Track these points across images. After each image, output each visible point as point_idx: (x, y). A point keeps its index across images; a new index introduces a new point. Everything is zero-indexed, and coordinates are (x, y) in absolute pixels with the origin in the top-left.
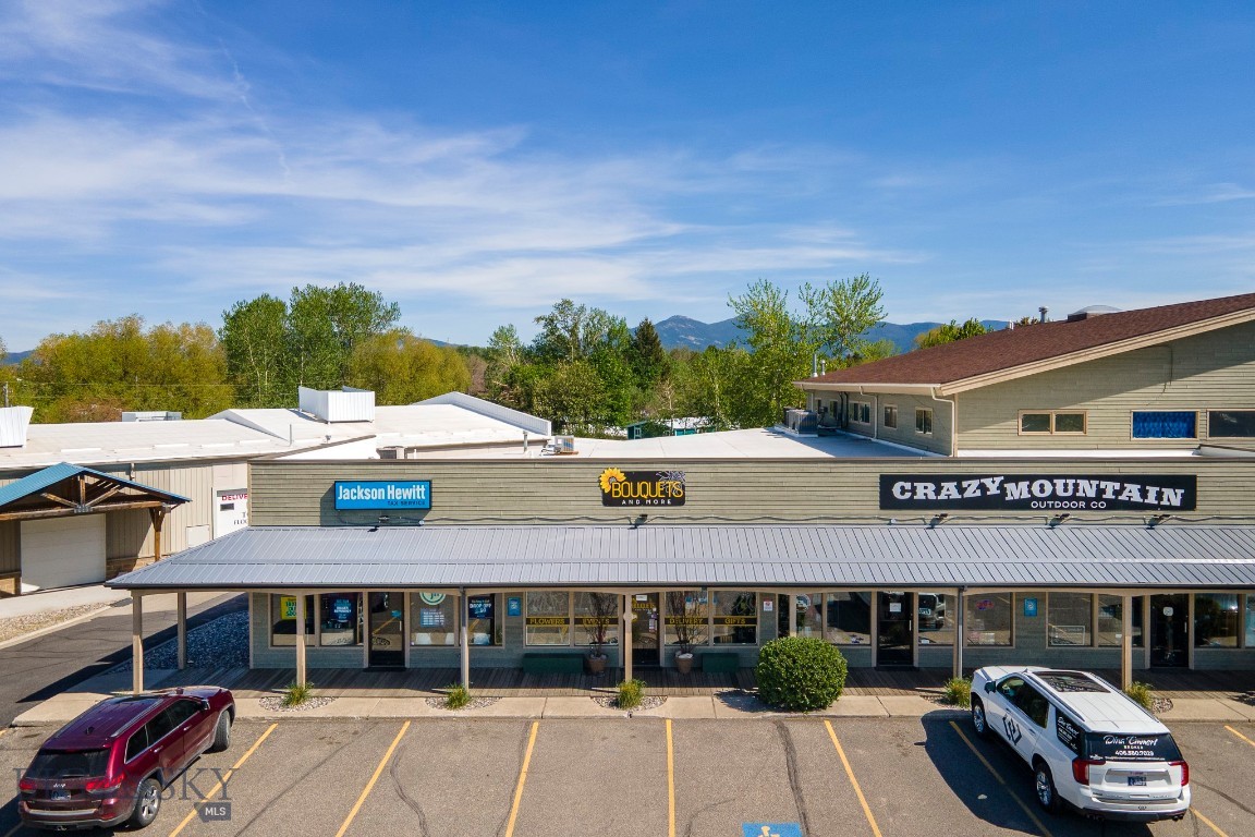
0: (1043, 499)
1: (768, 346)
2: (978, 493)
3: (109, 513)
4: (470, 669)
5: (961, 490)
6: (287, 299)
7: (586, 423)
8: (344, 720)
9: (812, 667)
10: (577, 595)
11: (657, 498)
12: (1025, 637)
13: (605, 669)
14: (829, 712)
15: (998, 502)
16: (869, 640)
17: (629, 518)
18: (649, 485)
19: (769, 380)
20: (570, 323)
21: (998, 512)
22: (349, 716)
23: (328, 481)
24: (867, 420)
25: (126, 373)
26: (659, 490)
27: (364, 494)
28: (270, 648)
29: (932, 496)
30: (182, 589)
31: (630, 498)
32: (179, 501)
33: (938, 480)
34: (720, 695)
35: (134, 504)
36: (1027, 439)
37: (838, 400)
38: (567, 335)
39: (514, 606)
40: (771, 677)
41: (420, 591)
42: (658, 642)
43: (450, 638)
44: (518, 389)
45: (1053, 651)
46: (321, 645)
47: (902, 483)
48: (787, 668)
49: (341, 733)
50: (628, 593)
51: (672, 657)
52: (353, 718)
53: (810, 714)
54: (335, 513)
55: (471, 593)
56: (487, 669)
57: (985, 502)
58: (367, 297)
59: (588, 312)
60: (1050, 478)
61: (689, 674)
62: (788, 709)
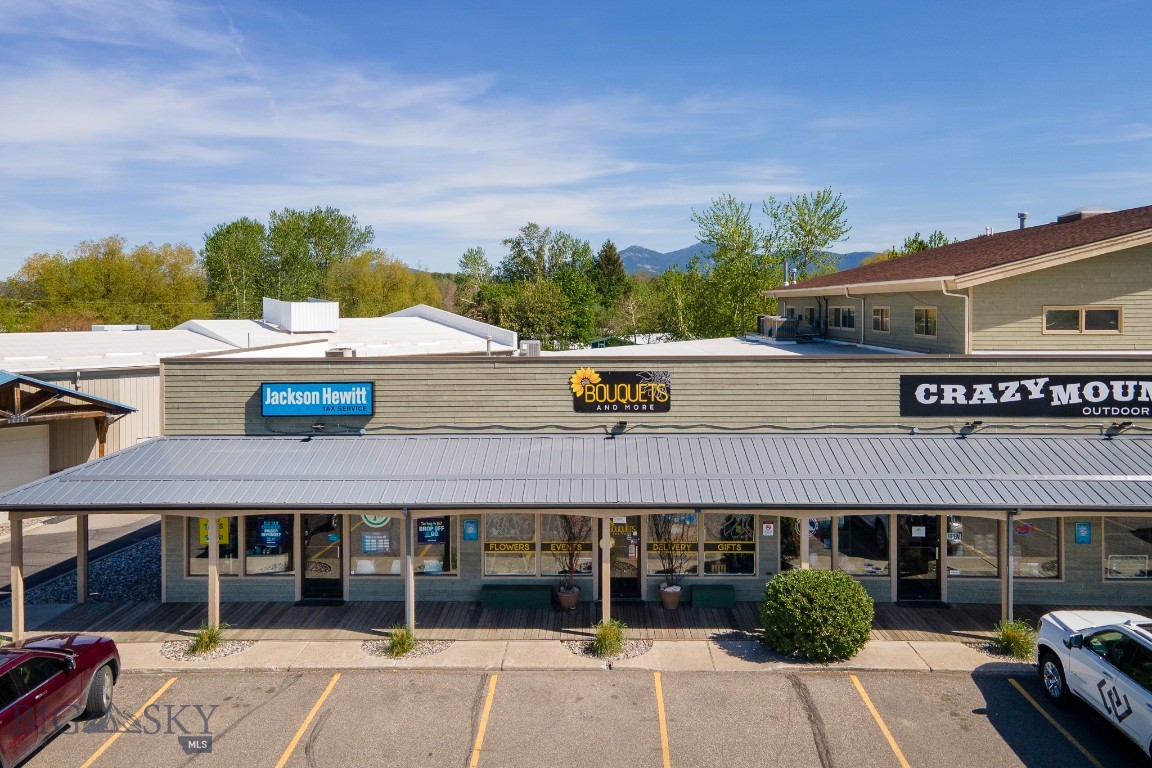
0: (1097, 405)
1: (732, 260)
2: (1018, 397)
3: (51, 423)
4: (418, 604)
5: (997, 394)
6: (266, 222)
7: (552, 339)
8: (259, 672)
9: (835, 609)
10: (545, 517)
11: (638, 403)
12: (1076, 569)
13: (578, 604)
14: (854, 662)
15: (1042, 407)
16: (888, 569)
17: (605, 427)
18: (628, 389)
19: (734, 292)
20: (536, 246)
21: (1042, 419)
22: (267, 666)
23: (255, 383)
24: (851, 325)
25: (109, 291)
26: (639, 393)
27: (295, 399)
28: (185, 578)
29: (962, 400)
30: (83, 511)
31: (607, 403)
32: (126, 411)
33: (969, 382)
34: (717, 639)
35: (76, 414)
36: (1052, 338)
37: (815, 307)
38: (533, 257)
39: (471, 530)
40: (782, 617)
41: (362, 513)
42: (639, 569)
43: (396, 566)
44: (486, 306)
45: (1110, 586)
46: (246, 575)
47: (927, 386)
48: (803, 609)
49: (253, 690)
50: (604, 515)
51: (656, 589)
52: (271, 670)
53: (831, 666)
54: (262, 421)
55: (416, 515)
56: (439, 603)
57: (1026, 407)
58: (342, 220)
59: (553, 235)
60: (1106, 380)
61: (676, 611)
62: (802, 659)
